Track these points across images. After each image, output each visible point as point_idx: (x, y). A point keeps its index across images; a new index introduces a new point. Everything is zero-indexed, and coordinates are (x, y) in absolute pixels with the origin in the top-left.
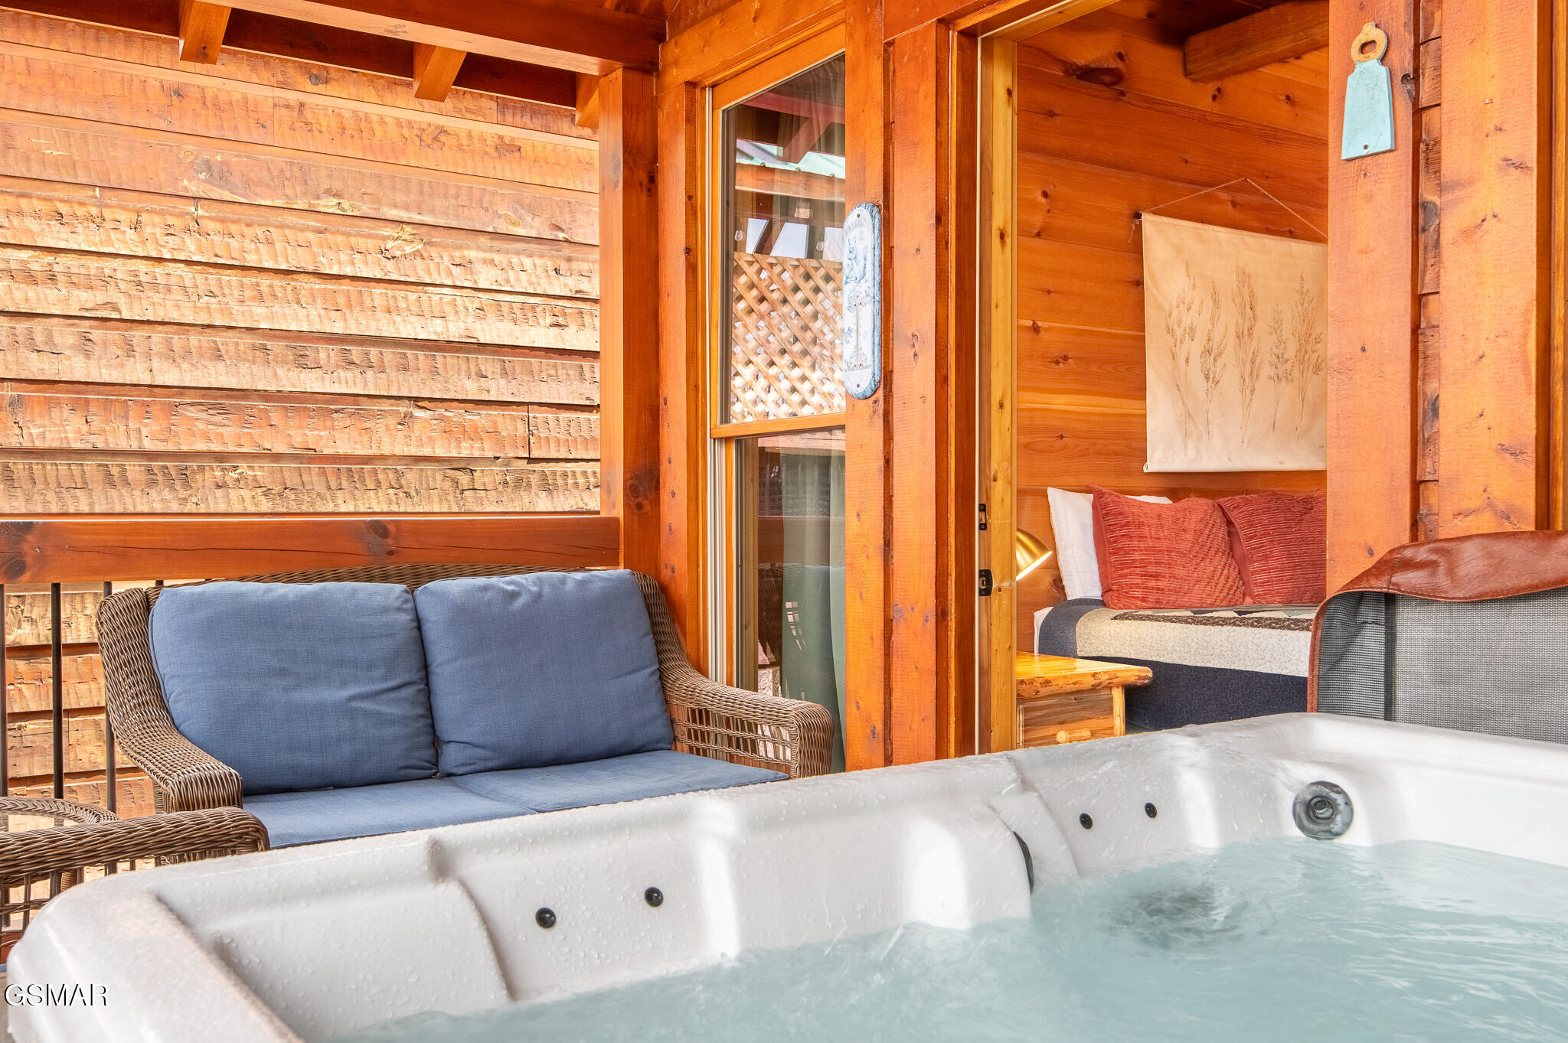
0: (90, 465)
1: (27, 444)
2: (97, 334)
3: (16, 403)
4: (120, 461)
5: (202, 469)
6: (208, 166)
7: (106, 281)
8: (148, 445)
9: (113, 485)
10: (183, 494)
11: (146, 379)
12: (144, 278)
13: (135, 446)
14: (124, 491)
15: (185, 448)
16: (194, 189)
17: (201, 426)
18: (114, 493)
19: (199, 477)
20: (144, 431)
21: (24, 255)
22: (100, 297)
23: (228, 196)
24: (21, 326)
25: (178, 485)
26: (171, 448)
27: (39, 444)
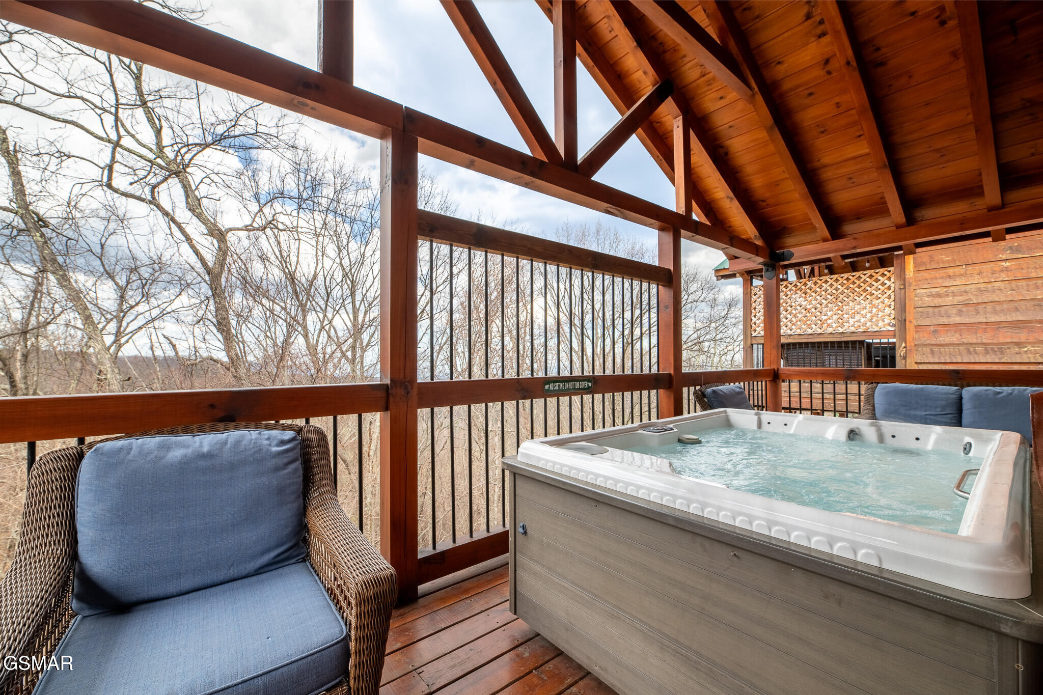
0: (962, 348)
1: (939, 343)
2: (964, 309)
3: (935, 331)
4: (973, 346)
5: (1009, 348)
6: (1011, 248)
7: (966, 292)
8: (984, 341)
9: (971, 354)
10: (1000, 356)
11: (985, 320)
12: (982, 289)
13: (979, 341)
14: (975, 356)
15: (1001, 341)
16: (1004, 257)
17: (1008, 334)
18: (971, 356)
19: (1008, 351)
20: (983, 337)
21: (937, 290)
22: (965, 298)
23: (1020, 256)
24: (936, 310)
25: (998, 353)
26: (995, 341)
27: (942, 343)
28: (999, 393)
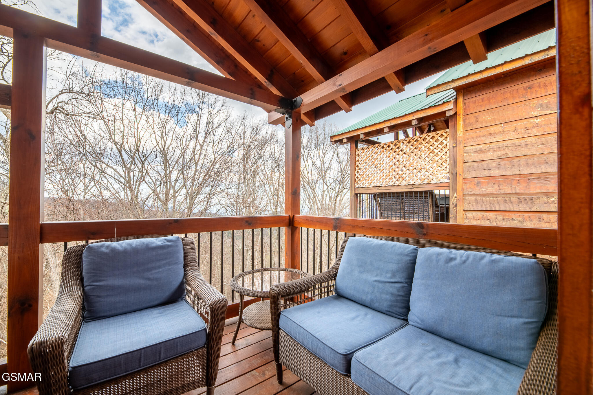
0: (500, 198)
1: (481, 193)
2: (502, 163)
3: (479, 183)
4: (509, 196)
5: (538, 198)
6: (541, 105)
7: (504, 147)
8: (518, 191)
9: (507, 203)
10: (531, 205)
11: (518, 173)
12: (517, 144)
13: (514, 192)
14: (510, 205)
15: (531, 192)
16: (535, 114)
17: (539, 185)
18: (507, 205)
19: (538, 200)
20: (517, 188)
21: (481, 146)
22: (503, 153)
23: (549, 112)
24: (480, 164)
25: (529, 203)
26: (526, 192)
27: (484, 193)
28: (451, 259)
